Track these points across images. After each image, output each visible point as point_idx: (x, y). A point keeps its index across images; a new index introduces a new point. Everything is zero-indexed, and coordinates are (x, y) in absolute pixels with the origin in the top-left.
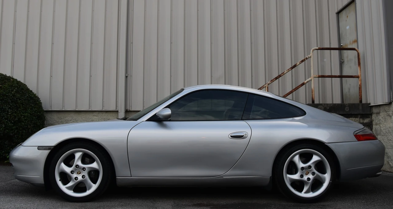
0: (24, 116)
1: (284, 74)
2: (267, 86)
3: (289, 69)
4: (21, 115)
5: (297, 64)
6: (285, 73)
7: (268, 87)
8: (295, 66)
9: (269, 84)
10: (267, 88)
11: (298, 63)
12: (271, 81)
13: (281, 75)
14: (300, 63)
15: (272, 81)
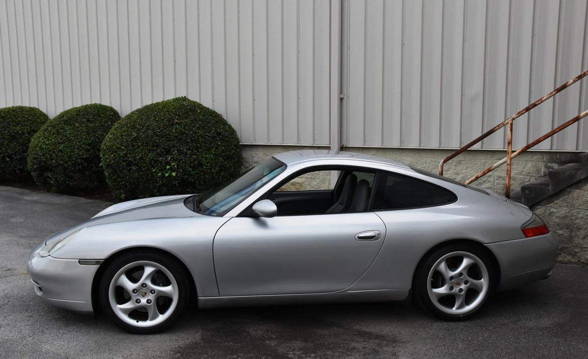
0: (206, 158)
1: (542, 102)
2: (510, 122)
3: (552, 92)
4: (203, 157)
5: (569, 83)
6: (543, 99)
7: (512, 124)
8: (564, 87)
9: (513, 119)
10: (509, 125)
11: (571, 81)
12: (517, 114)
13: (537, 103)
14: (575, 81)
15: (520, 114)
